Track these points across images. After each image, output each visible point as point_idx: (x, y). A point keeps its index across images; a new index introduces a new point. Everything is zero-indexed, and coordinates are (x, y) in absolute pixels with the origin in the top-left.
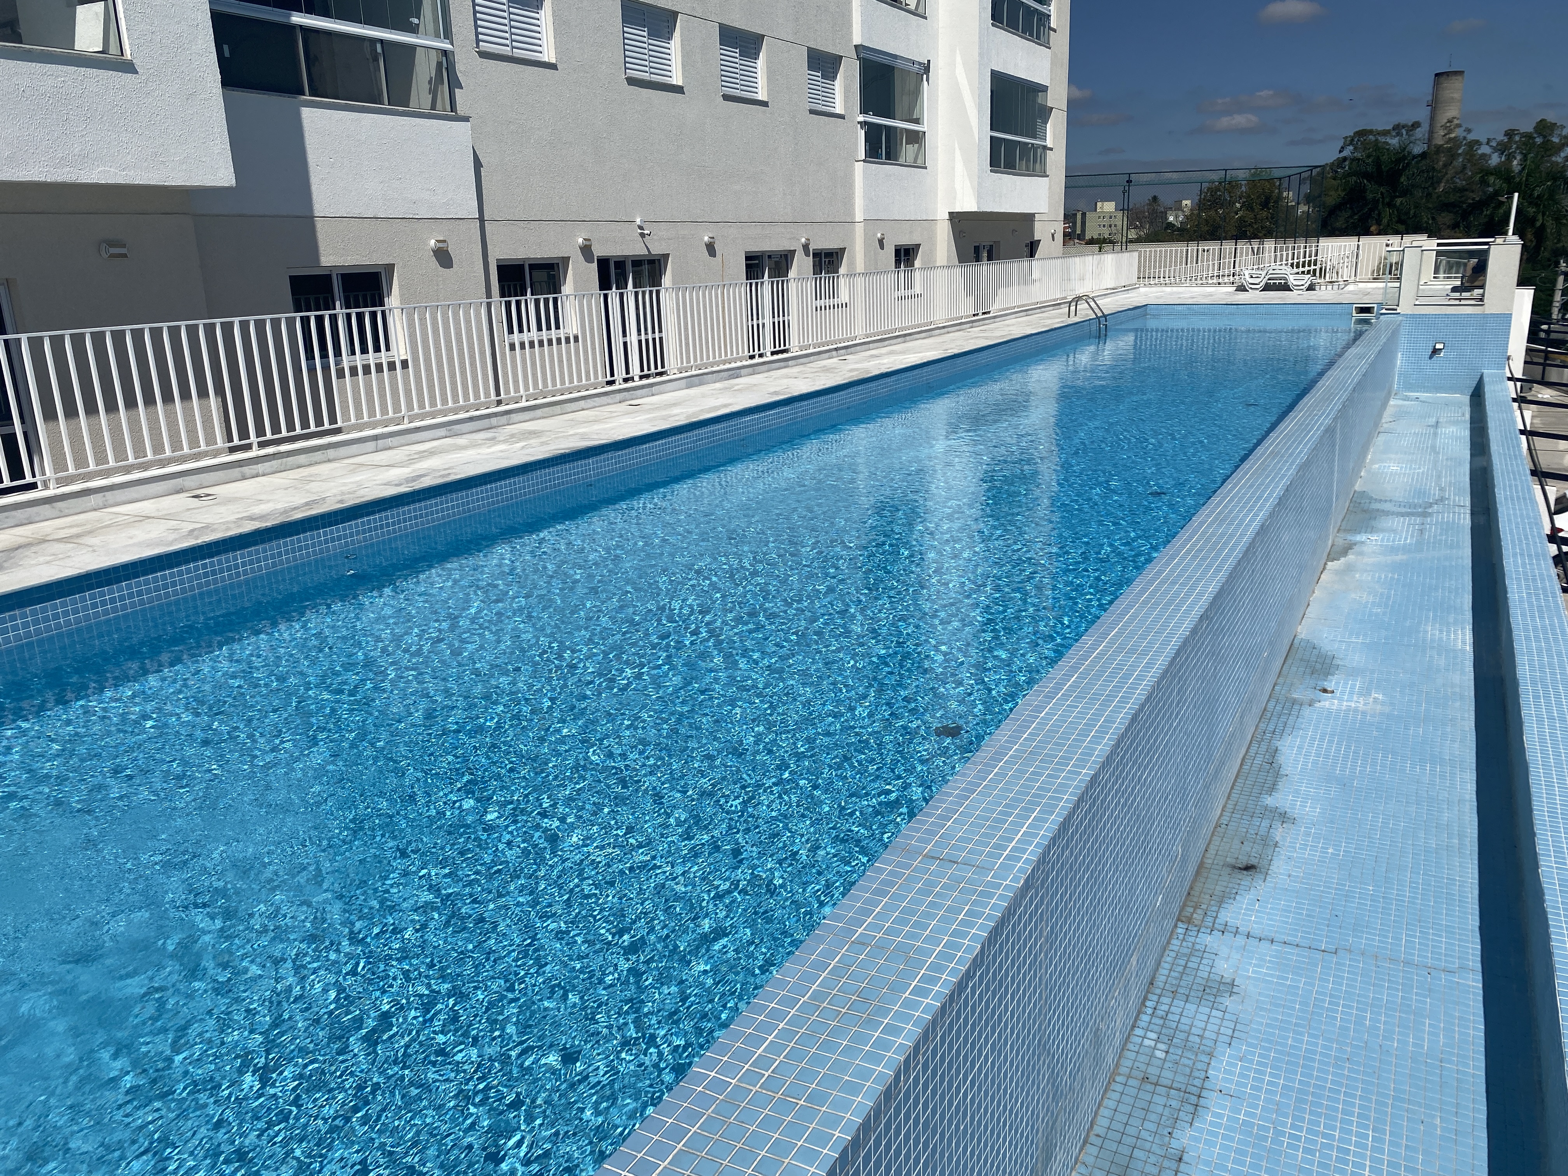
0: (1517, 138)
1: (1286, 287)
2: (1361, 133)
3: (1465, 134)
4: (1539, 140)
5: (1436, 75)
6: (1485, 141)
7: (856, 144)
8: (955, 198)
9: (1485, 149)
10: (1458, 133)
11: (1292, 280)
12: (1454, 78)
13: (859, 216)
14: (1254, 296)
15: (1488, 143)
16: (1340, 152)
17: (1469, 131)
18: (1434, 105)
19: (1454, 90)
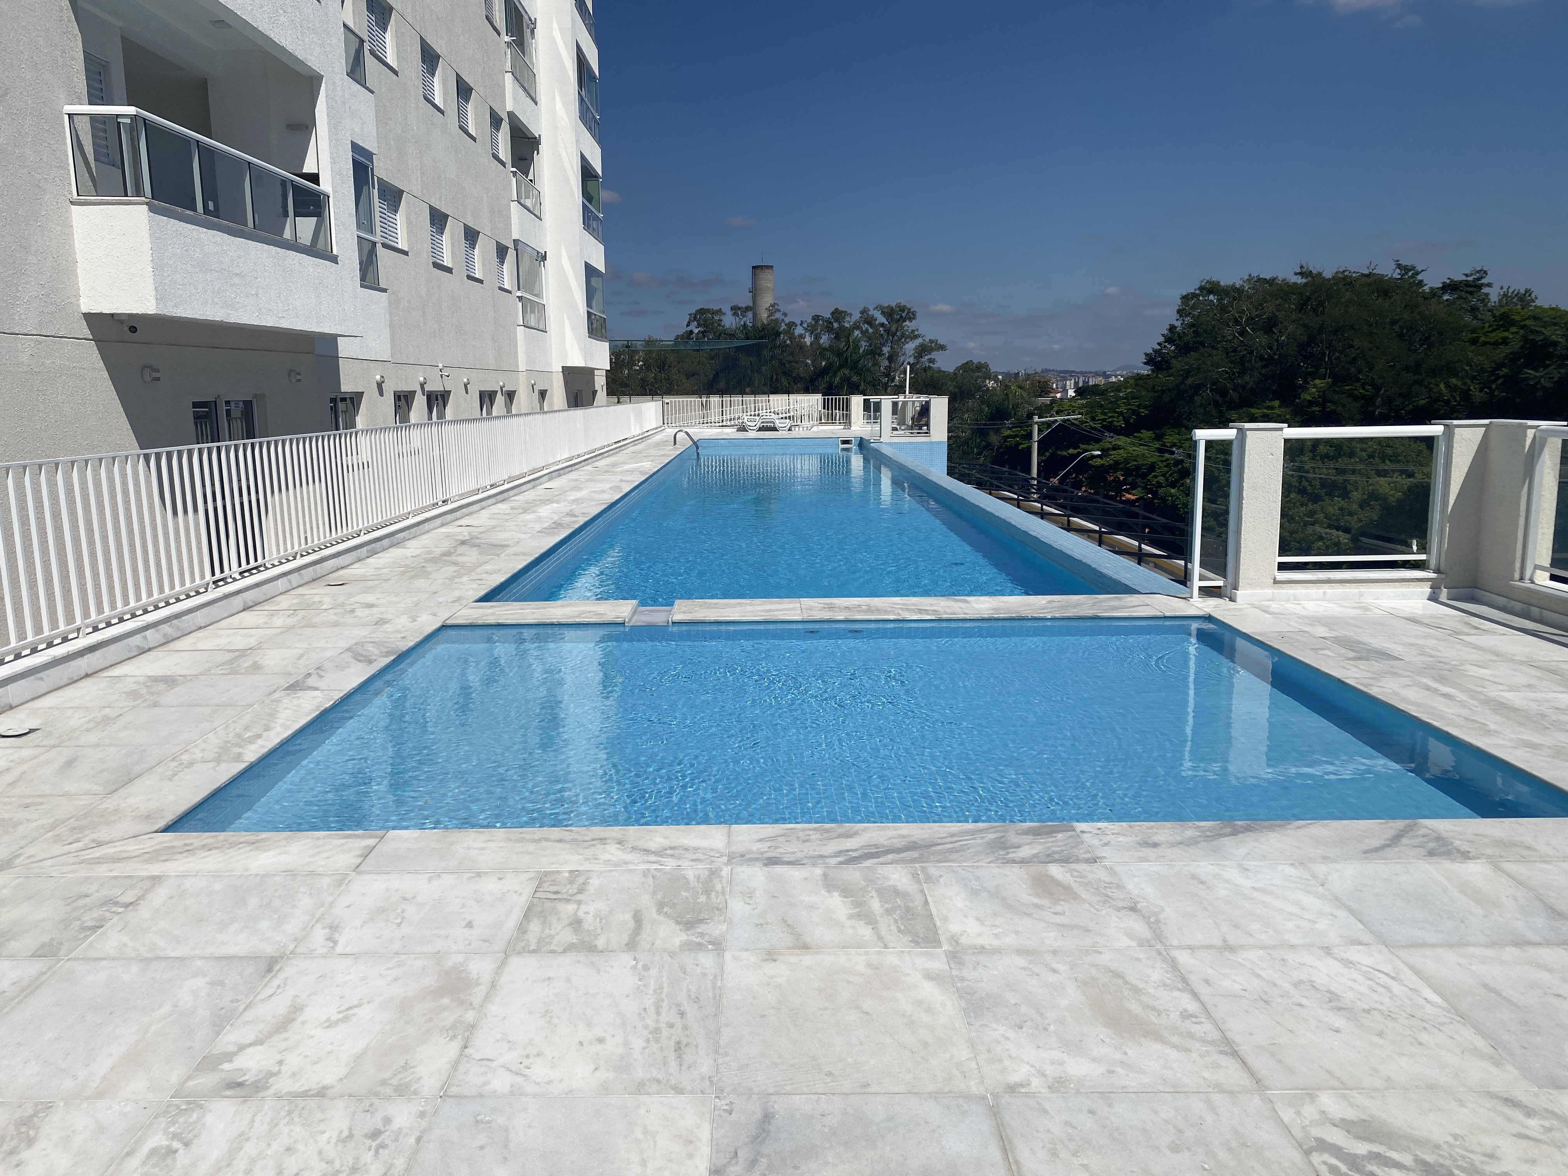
0: (821, 322)
1: (774, 429)
2: (702, 311)
3: (783, 317)
4: (836, 325)
5: (753, 267)
6: (798, 322)
7: (517, 313)
8: (566, 356)
9: (799, 331)
10: (778, 315)
11: (778, 423)
12: (767, 271)
13: (522, 367)
14: (752, 434)
15: (801, 325)
16: (687, 326)
17: (785, 315)
18: (755, 291)
19: (768, 280)
